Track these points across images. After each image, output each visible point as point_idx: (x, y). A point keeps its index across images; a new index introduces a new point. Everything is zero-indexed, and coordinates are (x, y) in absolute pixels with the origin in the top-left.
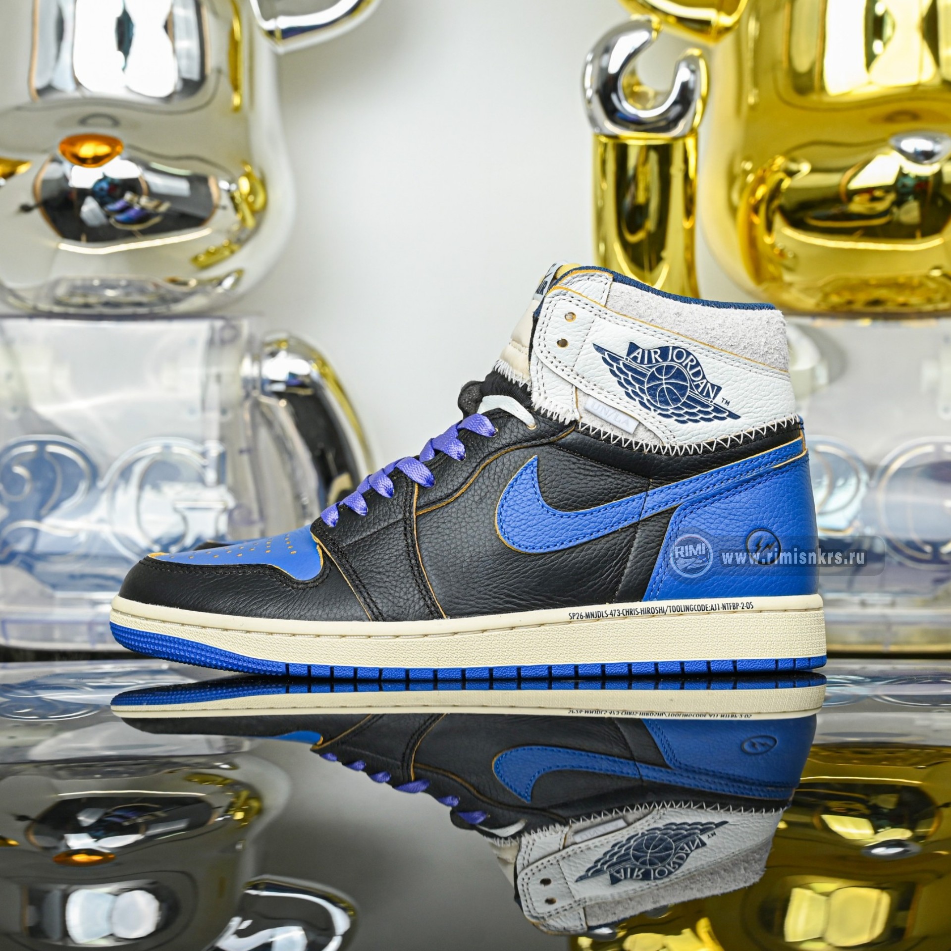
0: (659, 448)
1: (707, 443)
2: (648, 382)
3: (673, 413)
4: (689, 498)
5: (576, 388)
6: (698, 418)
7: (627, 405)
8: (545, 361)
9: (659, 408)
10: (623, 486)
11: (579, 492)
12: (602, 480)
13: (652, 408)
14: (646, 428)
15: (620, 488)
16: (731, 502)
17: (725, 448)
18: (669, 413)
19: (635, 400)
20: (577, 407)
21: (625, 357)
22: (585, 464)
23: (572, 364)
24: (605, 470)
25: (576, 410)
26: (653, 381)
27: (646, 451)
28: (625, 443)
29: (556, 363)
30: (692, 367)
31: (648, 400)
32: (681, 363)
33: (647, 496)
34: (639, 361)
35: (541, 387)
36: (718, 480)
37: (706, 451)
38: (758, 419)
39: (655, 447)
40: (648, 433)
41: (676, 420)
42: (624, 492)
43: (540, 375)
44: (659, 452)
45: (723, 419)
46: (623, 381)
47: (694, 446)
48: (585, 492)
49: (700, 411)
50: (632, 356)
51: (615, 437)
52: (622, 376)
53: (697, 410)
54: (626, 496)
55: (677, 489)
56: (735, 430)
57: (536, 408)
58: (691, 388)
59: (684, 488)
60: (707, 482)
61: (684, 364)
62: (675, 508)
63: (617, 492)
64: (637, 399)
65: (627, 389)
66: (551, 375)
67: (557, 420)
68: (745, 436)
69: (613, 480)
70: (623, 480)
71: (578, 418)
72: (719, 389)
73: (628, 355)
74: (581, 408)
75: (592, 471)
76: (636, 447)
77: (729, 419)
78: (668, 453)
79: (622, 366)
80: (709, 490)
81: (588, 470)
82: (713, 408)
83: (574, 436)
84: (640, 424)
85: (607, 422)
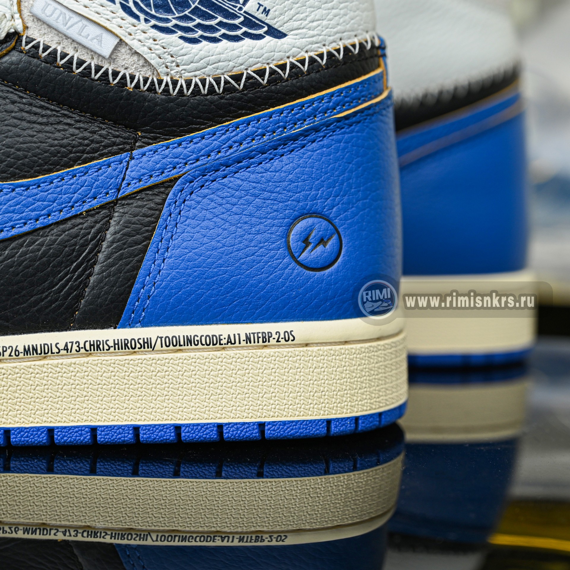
0: (153, 82)
1: (231, 77)
3: (176, 26)
4: (198, 163)
6: (217, 35)
7: (100, 10)
9: (153, 17)
10: (92, 141)
11: (19, 150)
12: (59, 131)
13: (142, 16)
14: (131, 49)
15: (87, 145)
16: (267, 170)
17: (260, 84)
18: (169, 25)
19: (113, 2)
20: (20, 11)
22: (31, 104)
24: (65, 115)
25: (17, 16)
27: (130, 86)
28: (97, 72)
31: (135, 3)
33: (132, 158)
36: (247, 136)
37: (229, 88)
38: (314, 39)
39: (146, 80)
40: (135, 58)
41: (181, 37)
42: (95, 151)
44: (153, 88)
45: (259, 37)
47: (209, 80)
48: (29, 149)
49: (221, 24)
51: (80, 63)
53: (217, 21)
54: (97, 158)
55: (180, 149)
56: (277, 55)
59: (192, 146)
60: (229, 139)
62: (176, 179)
63: (83, 152)
64: (117, 1)
68: (293, 66)
69: (77, 131)
70: (94, 132)
71: (20, 28)
74: (26, 13)
75: (43, 116)
76: (114, 79)
77: (268, 38)
78: (166, 91)
80: (231, 151)
81: (36, 114)
82: (242, 19)
83: (14, 57)
84: (121, 42)
85: (67, 37)
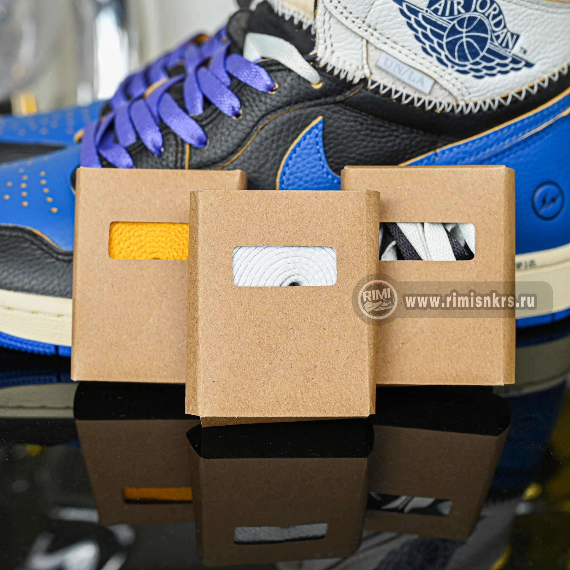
0: (453, 106)
1: (502, 98)
2: (448, 36)
3: (471, 69)
5: (367, 42)
6: (495, 72)
7: (423, 61)
8: (335, 12)
9: (457, 64)
10: (411, 147)
12: (391, 141)
13: (450, 64)
14: (441, 86)
15: (409, 149)
17: (519, 101)
18: (466, 69)
19: (431, 56)
20: (368, 63)
21: (425, 9)
22: (372, 125)
23: (364, 15)
24: (394, 130)
25: (366, 67)
26: (453, 35)
27: (439, 110)
28: (418, 102)
29: (346, 14)
30: (495, 17)
31: (446, 57)
32: (484, 14)
33: (436, 156)
34: (440, 13)
35: (328, 39)
37: (500, 105)
38: (551, 64)
39: (449, 105)
40: (443, 91)
41: (473, 76)
42: (412, 152)
43: (327, 26)
46: (420, 35)
47: (488, 101)
49: (498, 64)
50: (433, 8)
51: (407, 97)
52: (420, 30)
53: (495, 63)
57: (322, 64)
58: (492, 40)
61: (487, 14)
63: (407, 153)
64: (434, 54)
65: (424, 44)
66: (339, 26)
67: (345, 78)
68: (538, 85)
69: (402, 141)
70: (412, 140)
71: (368, 75)
72: (518, 37)
73: (429, 6)
74: (372, 64)
75: (380, 132)
76: (429, 106)
77: (524, 69)
78: (462, 111)
79: (420, 19)
81: (376, 131)
82: (510, 59)
83: (363, 94)
84: (436, 82)
85: (399, 80)
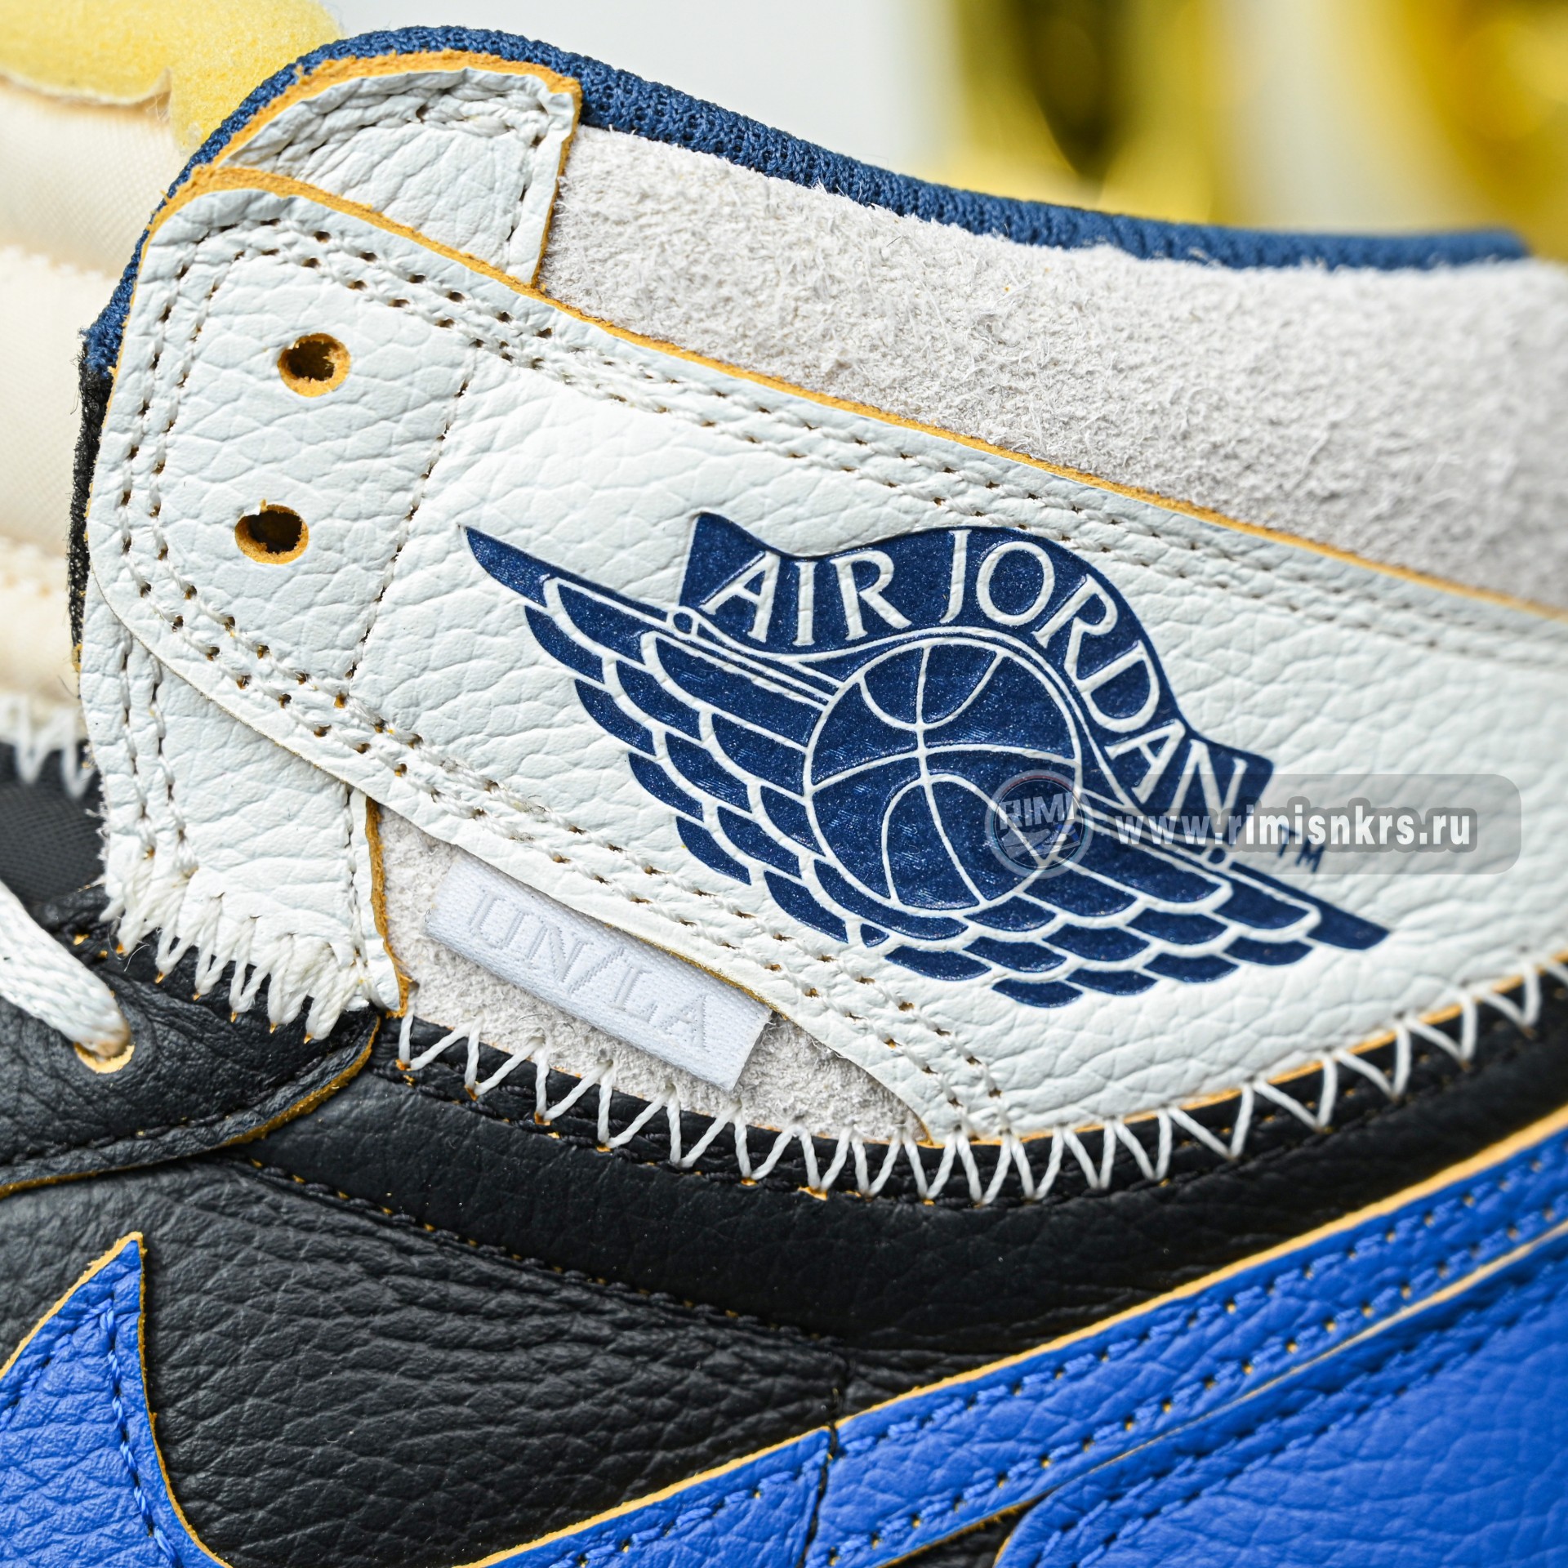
0: (903, 1159)
1: (1197, 1115)
2: (823, 765)
3: (983, 945)
4: (1090, 1452)
5: (375, 809)
6: (1136, 963)
7: (692, 906)
8: (169, 646)
9: (895, 919)
10: (683, 1399)
11: (408, 1458)
12: (557, 1369)
13: (853, 922)
14: (814, 1045)
15: (667, 1415)
16: (1349, 1455)
17: (1304, 1130)
18: (957, 944)
19: (741, 873)
20: (384, 926)
21: (674, 608)
22: (443, 1275)
23: (337, 659)
24: (573, 1307)
25: (375, 946)
26: (857, 754)
27: (819, 1184)
28: (688, 1141)
29: (235, 656)
30: (1095, 652)
31: (824, 873)
32: (1023, 632)
33: (837, 1452)
34: (759, 632)
35: (156, 799)
36: (1266, 1331)
37: (1190, 1159)
38: (1488, 935)
39: (876, 1155)
40: (834, 1076)
41: (1004, 987)
42: (691, 1434)
43: (141, 731)
44: (901, 1185)
45: (1291, 953)
46: (662, 758)
47: (1116, 1132)
48: (447, 1452)
49: (1149, 921)
50: (712, 605)
51: (623, 1110)
52: (658, 729)
53: (1133, 911)
54: (705, 1463)
55: (1015, 1406)
56: (1361, 1013)
57: (129, 937)
58: (1093, 780)
59: (1062, 1390)
60: (1200, 1348)
61: (1043, 636)
62: (1011, 1521)
63: (652, 1442)
64: (756, 867)
65: (692, 806)
66: (211, 730)
67: (258, 1012)
68: (1420, 1045)
69: (623, 1365)
70: (688, 1363)
71: (388, 994)
72: (1260, 770)
73: (692, 593)
74: (407, 931)
75: (490, 1316)
76: (755, 1164)
77: (1322, 952)
78: (956, 1188)
79: (651, 664)
80: (1212, 1392)
81: (463, 1310)
82: (1224, 893)
83: (371, 1100)
84: (778, 1023)
85: (571, 1019)
